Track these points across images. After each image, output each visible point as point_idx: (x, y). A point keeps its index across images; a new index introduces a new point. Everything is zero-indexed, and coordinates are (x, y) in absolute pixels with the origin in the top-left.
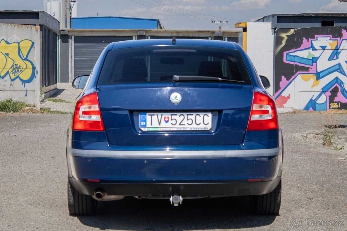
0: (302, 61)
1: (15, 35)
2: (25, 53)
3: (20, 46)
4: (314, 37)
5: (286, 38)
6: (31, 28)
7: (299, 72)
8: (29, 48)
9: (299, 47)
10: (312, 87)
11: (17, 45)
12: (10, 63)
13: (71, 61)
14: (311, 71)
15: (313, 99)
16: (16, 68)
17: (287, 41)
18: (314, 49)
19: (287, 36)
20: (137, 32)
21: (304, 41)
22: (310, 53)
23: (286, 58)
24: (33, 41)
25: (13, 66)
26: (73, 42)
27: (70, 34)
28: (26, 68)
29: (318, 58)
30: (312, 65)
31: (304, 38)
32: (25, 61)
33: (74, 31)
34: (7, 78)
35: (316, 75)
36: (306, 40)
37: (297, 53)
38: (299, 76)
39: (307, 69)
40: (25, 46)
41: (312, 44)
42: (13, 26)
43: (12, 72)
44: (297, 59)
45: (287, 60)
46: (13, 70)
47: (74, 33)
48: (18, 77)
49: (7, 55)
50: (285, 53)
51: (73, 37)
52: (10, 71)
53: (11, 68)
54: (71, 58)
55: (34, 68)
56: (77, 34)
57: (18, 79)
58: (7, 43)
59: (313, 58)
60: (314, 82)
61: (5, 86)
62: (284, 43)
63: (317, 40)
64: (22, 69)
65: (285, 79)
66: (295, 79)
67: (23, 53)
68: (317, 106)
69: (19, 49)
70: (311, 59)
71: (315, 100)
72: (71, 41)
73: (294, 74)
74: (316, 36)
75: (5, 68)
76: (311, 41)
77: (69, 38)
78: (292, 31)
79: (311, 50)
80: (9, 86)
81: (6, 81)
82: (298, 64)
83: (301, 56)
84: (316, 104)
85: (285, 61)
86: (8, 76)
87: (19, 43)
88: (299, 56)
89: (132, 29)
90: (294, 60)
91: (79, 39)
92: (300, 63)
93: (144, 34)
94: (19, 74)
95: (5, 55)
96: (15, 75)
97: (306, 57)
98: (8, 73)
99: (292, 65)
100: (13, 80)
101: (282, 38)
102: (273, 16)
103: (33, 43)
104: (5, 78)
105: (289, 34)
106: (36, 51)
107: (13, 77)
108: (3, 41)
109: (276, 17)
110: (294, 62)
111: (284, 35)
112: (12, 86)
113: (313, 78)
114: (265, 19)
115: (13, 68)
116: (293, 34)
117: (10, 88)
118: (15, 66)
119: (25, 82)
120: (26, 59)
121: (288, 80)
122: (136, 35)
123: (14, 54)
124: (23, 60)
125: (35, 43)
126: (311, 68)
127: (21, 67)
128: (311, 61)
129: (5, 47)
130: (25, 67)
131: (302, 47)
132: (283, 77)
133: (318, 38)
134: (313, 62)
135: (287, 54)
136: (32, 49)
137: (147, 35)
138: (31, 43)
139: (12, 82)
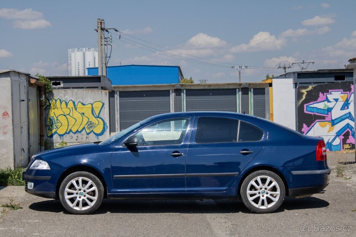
0: (319, 111)
1: (89, 98)
2: (97, 112)
3: (93, 106)
4: (328, 92)
5: (306, 93)
6: (101, 92)
7: (317, 120)
8: (100, 108)
9: (316, 100)
10: (328, 132)
11: (90, 106)
12: (86, 120)
13: (117, 114)
14: (327, 119)
15: (330, 141)
16: (90, 124)
17: (306, 96)
18: (329, 101)
19: (306, 91)
20: (174, 86)
21: (320, 95)
22: (325, 105)
23: (307, 109)
24: (103, 102)
25: (88, 123)
26: (118, 97)
27: (115, 90)
28: (98, 125)
29: (332, 108)
30: (328, 114)
31: (320, 93)
32: (98, 119)
33: (119, 87)
34: (84, 132)
35: (331, 122)
36: (322, 94)
37: (315, 105)
38: (318, 123)
39: (323, 118)
40: (97, 106)
41: (327, 98)
42: (87, 91)
43: (87, 128)
44: (315, 110)
45: (307, 111)
46: (88, 126)
47: (119, 89)
48: (92, 131)
49: (83, 114)
50: (305, 105)
51: (118, 93)
52: (85, 127)
53: (86, 124)
54: (117, 111)
55: (104, 124)
56: (121, 90)
57: (92, 133)
58: (83, 104)
59: (328, 108)
60: (330, 128)
61: (82, 138)
62: (304, 97)
63: (331, 94)
64: (95, 125)
65: (306, 126)
66: (314, 126)
67: (96, 112)
68: (332, 147)
69: (93, 109)
70: (327, 109)
71: (331, 142)
72: (117, 96)
73: (313, 122)
74: (330, 91)
75: (82, 124)
76: (326, 95)
77: (115, 93)
78: (310, 87)
79: (326, 102)
80: (86, 139)
81: (83, 135)
82: (316, 114)
83: (319, 107)
84: (332, 146)
85: (305, 112)
86: (84, 131)
87: (92, 104)
88: (316, 108)
89: (169, 84)
90: (313, 111)
91: (123, 94)
92: (318, 113)
93: (180, 88)
94: (93, 129)
95: (81, 115)
96: (90, 130)
97: (322, 108)
98: (84, 128)
99: (311, 115)
100: (88, 134)
101: (303, 93)
102: (294, 73)
103: (103, 104)
104: (82, 133)
105: (308, 90)
106: (106, 110)
107: (88, 131)
108: (80, 103)
109: (296, 74)
110: (313, 112)
111: (304, 91)
112: (87, 139)
113: (328, 125)
114: (287, 76)
115: (88, 124)
116: (311, 90)
117: (86, 140)
118: (89, 123)
119: (97, 135)
120: (98, 117)
121: (308, 127)
122: (173, 89)
123: (88, 113)
124: (96, 117)
125: (105, 104)
126: (327, 117)
127: (94, 123)
128: (327, 111)
129: (81, 108)
130: (97, 123)
131: (319, 100)
132: (304, 124)
133: (332, 93)
134: (328, 112)
135: (307, 106)
136: (103, 109)
137: (182, 88)
138: (101, 104)
139: (88, 136)
